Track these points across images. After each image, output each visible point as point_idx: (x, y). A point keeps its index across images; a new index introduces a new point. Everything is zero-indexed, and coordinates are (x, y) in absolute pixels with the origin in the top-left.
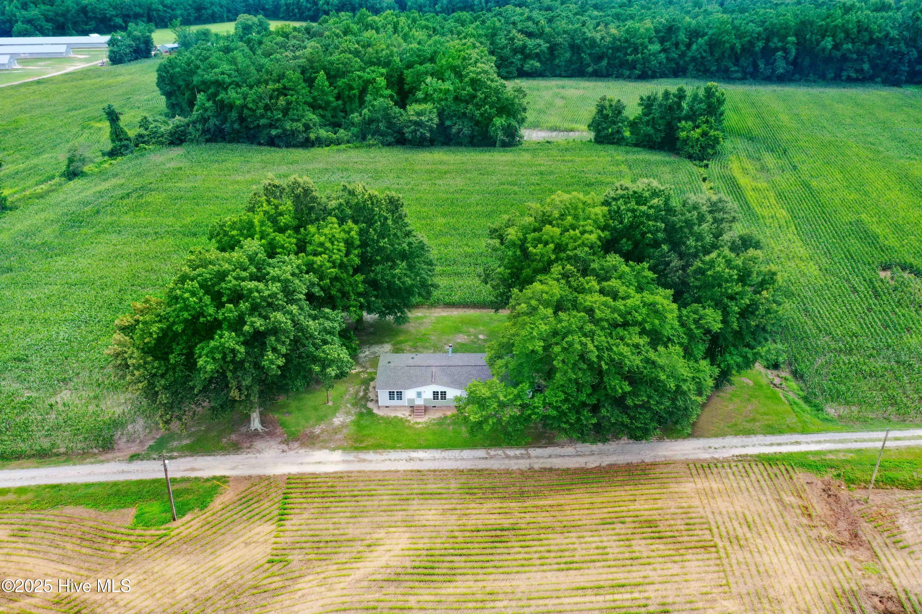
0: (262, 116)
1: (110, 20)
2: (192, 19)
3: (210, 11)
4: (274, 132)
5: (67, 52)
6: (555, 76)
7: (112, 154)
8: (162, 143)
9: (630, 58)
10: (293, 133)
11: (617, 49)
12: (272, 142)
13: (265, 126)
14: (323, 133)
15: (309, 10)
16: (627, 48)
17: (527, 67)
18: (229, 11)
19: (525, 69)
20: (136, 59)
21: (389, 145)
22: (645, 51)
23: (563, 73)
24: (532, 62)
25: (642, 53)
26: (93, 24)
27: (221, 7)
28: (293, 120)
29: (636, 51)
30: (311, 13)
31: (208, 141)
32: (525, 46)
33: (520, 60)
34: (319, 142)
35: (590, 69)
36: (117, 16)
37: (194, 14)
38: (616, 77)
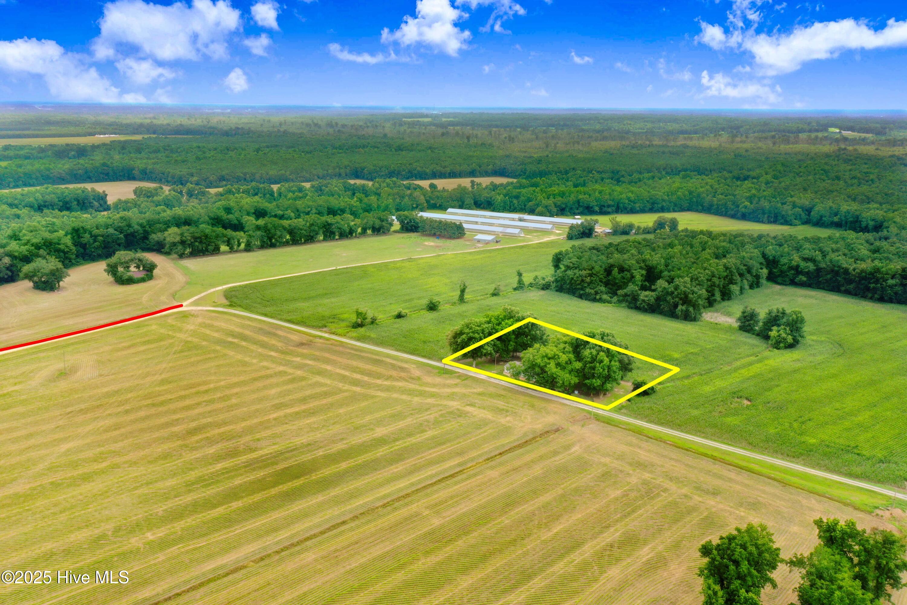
0: (579, 284)
1: (592, 208)
2: (647, 209)
3: (660, 206)
4: (582, 292)
5: (552, 228)
6: (820, 288)
7: (515, 289)
8: (538, 288)
9: (872, 286)
10: (589, 294)
11: (865, 278)
12: (581, 297)
13: (579, 289)
14: (605, 297)
15: (732, 210)
16: (871, 279)
17: (797, 280)
18: (676, 205)
19: (796, 281)
20: (582, 237)
21: (632, 308)
22: (884, 283)
23: (826, 288)
24: (800, 277)
25: (881, 284)
26: (581, 209)
27: (670, 203)
28: (591, 288)
29: (877, 281)
30: (732, 212)
31: (557, 291)
32: (798, 266)
33: (794, 274)
34: (600, 300)
35: (843, 289)
36: (597, 206)
37: (649, 206)
38: (862, 297)
